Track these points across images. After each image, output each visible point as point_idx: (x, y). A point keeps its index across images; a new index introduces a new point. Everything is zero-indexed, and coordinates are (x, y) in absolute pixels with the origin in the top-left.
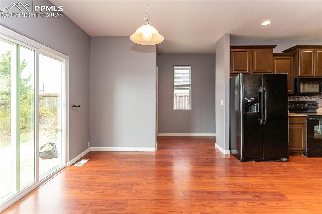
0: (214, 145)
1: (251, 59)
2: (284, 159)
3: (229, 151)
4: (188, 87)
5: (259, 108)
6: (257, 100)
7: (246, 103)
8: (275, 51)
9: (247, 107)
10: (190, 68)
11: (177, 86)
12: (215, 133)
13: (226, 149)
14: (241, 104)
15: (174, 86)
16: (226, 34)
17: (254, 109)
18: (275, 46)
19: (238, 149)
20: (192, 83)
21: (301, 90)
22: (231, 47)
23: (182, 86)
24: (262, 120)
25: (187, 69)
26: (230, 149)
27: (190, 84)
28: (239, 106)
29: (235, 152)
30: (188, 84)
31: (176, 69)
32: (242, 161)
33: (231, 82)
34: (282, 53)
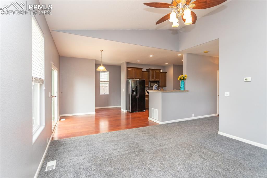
0: (121, 110)
1: (134, 72)
2: (144, 111)
3: (126, 110)
4: (107, 82)
5: (136, 92)
6: (136, 90)
7: (132, 91)
8: (143, 70)
9: (132, 92)
10: (108, 72)
11: (102, 82)
12: (121, 105)
13: (125, 110)
14: (131, 91)
15: (100, 82)
16: (125, 62)
17: (135, 93)
18: (142, 68)
19: (130, 109)
20: (109, 80)
21: (151, 86)
22: (127, 67)
23: (104, 82)
24: (137, 97)
25: (107, 73)
26: (127, 110)
27: (109, 81)
28: (130, 92)
29: (128, 110)
30: (107, 81)
31: (101, 73)
32: (131, 112)
33: (127, 81)
34: (146, 71)
